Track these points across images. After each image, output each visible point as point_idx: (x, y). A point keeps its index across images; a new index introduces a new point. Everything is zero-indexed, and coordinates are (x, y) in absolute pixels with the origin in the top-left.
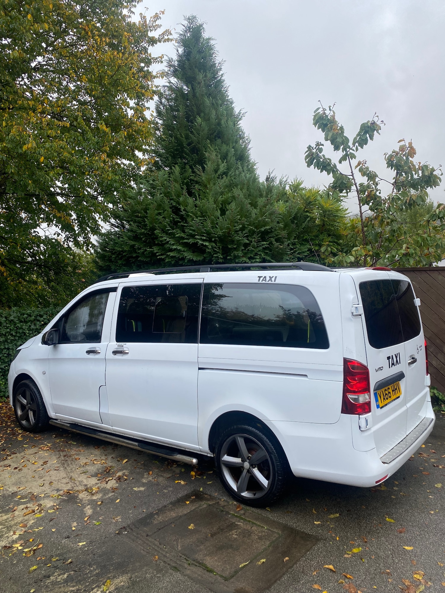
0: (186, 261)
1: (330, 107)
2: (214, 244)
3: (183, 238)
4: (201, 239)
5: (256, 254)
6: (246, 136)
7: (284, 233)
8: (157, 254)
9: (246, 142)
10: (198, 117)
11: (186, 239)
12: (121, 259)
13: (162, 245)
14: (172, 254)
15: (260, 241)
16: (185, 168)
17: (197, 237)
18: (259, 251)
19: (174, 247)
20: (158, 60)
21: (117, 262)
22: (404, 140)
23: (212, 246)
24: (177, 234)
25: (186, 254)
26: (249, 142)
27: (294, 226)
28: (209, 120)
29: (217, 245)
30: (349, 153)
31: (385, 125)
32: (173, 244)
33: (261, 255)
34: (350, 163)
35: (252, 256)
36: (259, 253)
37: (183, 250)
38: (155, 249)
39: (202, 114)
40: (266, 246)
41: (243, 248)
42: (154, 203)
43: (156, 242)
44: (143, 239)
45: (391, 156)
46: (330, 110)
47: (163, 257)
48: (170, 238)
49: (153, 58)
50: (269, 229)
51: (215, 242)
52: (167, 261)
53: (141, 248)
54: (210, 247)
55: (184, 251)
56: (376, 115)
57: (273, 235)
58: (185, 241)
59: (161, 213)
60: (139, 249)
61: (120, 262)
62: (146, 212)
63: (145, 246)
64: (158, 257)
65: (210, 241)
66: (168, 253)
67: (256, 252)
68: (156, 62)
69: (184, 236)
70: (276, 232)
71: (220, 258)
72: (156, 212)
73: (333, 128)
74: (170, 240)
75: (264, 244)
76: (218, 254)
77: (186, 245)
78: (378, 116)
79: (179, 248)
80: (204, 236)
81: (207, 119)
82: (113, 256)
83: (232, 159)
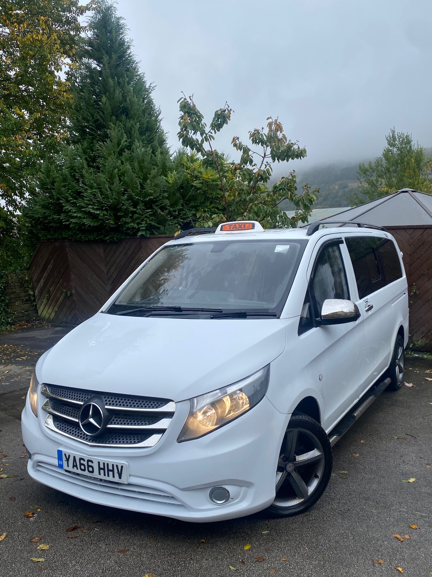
0: (87, 226)
1: (190, 97)
2: (105, 213)
3: (83, 207)
4: (93, 209)
5: (143, 220)
6: (156, 107)
7: (167, 202)
8: (63, 221)
9: (158, 113)
10: (104, 96)
11: (85, 208)
12: (40, 224)
13: (67, 212)
14: (73, 221)
15: (144, 210)
16: (93, 143)
17: (90, 206)
18: (146, 217)
19: (75, 215)
20: (87, 28)
21: (37, 227)
22: (271, 118)
23: (103, 214)
24: (78, 203)
25: (85, 221)
26: (160, 113)
27: (178, 195)
28: (114, 99)
29: (107, 213)
30: (208, 135)
31: (234, 112)
32: (75, 212)
33: (147, 220)
34: (210, 144)
35: (139, 221)
36: (145, 219)
37: (82, 217)
38: (62, 217)
39: (107, 94)
40: (150, 213)
41: (131, 215)
42: (60, 176)
43: (63, 210)
44: (51, 208)
45: (254, 134)
46: (191, 99)
47: (67, 223)
48: (72, 207)
49: (82, 27)
50: (154, 198)
51: (106, 210)
52: (71, 226)
53: (50, 215)
54: (102, 215)
55: (84, 218)
56: (227, 104)
57: (158, 203)
58: (84, 209)
59: (66, 185)
60: (50, 216)
61: (39, 227)
62: (54, 185)
63: (54, 213)
64: (64, 223)
65: (101, 209)
66: (71, 220)
67: (142, 218)
68: (86, 30)
69: (83, 205)
70: (160, 202)
71: (111, 224)
72: (63, 184)
73: (184, 119)
74: (72, 208)
75: (148, 212)
76: (110, 221)
77: (85, 212)
78: (227, 105)
79: (79, 215)
80: (95, 206)
81: (111, 98)
82: (33, 222)
83: (136, 133)
